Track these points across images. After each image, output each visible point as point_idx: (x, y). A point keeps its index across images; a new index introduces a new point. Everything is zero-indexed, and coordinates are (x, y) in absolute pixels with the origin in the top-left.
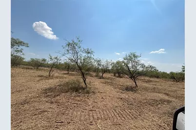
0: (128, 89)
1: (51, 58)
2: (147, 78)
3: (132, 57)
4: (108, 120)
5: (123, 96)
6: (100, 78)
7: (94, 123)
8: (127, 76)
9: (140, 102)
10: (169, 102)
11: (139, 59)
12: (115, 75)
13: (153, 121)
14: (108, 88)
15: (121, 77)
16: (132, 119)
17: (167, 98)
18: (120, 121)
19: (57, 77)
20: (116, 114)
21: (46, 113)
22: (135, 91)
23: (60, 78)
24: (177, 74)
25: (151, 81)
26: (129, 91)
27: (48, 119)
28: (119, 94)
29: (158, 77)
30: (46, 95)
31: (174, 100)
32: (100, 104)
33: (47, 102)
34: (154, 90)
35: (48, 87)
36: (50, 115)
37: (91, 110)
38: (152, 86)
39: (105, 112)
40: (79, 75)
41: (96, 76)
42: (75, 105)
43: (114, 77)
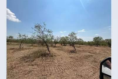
0: (72, 52)
1: (20, 36)
2: (78, 45)
3: (72, 34)
4: (70, 69)
5: (71, 56)
6: (54, 47)
7: (64, 72)
8: (68, 45)
9: (80, 58)
10: (92, 56)
11: (76, 35)
12: (61, 45)
13: (89, 66)
14: (61, 52)
15: (66, 46)
16: (80, 66)
17: (90, 54)
18: (76, 68)
19: (26, 49)
20: (72, 65)
21: (33, 72)
22: (76, 53)
23: (29, 49)
24: (91, 42)
25: (81, 47)
26: (72, 53)
27: (36, 75)
28: (68, 55)
29: (83, 44)
30: (25, 61)
31: (93, 55)
32: (62, 62)
33: (29, 65)
34: (84, 51)
35: (23, 55)
36: (36, 73)
37: (59, 66)
38: (82, 49)
39: (66, 65)
40: (40, 46)
41: (51, 46)
42: (48, 64)
43: (61, 46)
